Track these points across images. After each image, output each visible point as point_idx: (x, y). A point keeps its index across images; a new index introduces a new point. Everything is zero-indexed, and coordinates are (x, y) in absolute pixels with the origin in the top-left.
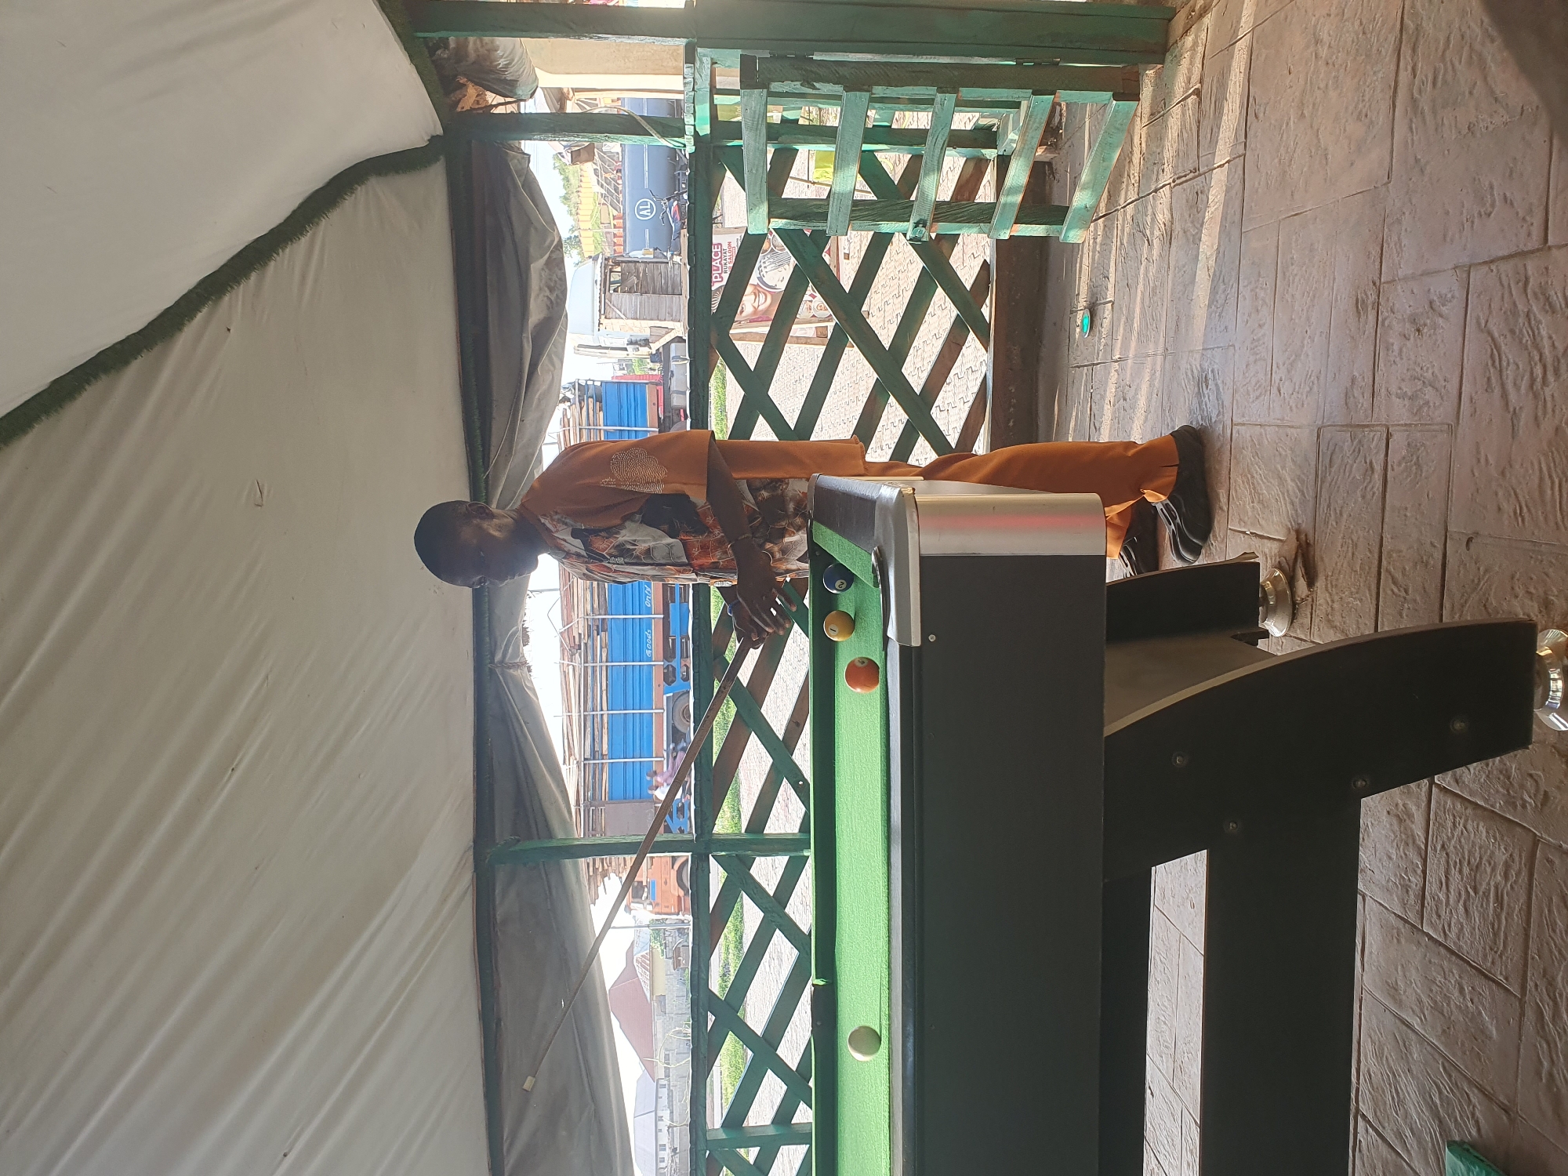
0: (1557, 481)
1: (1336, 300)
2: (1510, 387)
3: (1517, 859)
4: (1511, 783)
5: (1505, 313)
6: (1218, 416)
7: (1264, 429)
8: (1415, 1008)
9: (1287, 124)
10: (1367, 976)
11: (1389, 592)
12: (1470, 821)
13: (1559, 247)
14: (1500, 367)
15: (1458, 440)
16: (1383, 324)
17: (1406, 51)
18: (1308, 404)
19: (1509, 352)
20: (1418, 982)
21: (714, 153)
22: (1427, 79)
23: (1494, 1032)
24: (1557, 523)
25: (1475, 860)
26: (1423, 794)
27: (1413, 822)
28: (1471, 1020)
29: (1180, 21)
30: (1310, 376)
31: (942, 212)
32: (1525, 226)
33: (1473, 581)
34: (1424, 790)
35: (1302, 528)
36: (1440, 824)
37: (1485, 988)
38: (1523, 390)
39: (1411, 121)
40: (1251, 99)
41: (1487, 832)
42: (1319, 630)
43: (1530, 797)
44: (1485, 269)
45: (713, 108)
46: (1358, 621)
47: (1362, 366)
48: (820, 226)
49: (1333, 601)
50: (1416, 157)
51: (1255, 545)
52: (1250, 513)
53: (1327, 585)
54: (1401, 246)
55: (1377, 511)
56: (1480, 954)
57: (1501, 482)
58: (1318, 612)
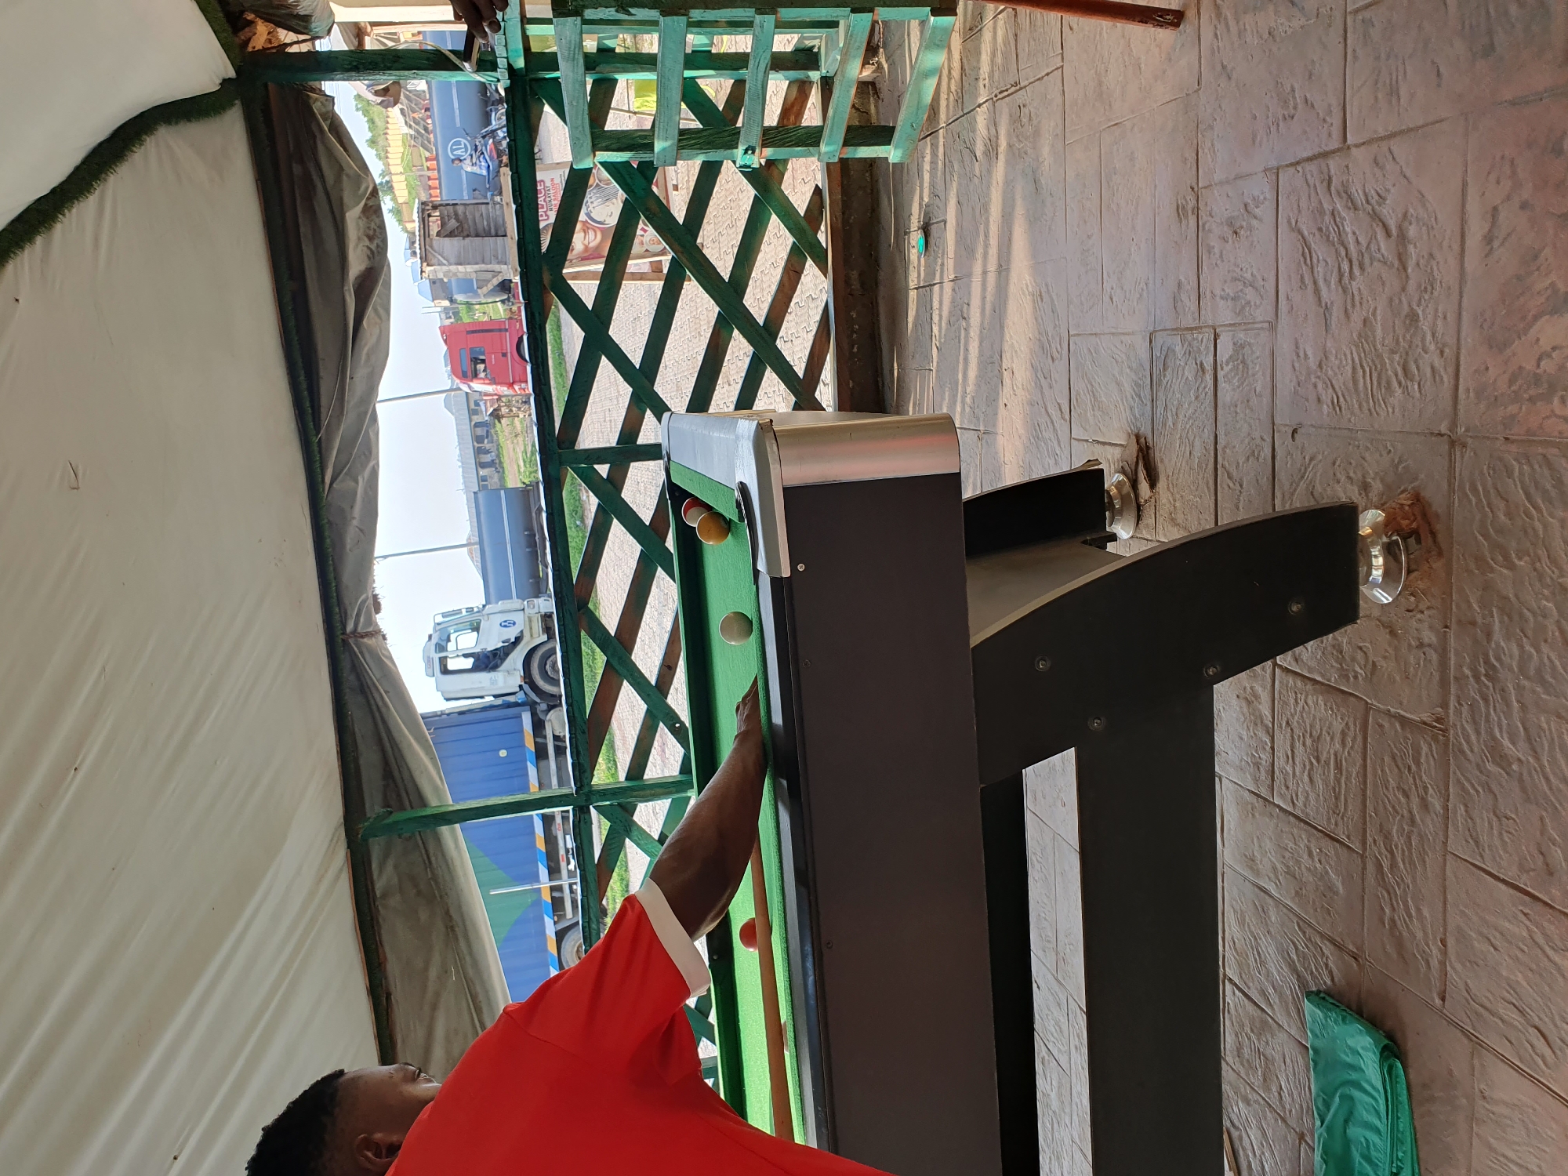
0: (1367, 370)
1: (1159, 207)
2: (1321, 283)
3: (1352, 726)
4: (1343, 656)
5: (1312, 212)
6: (1054, 326)
7: (1099, 338)
8: (1272, 876)
9: (1101, 34)
10: (1227, 853)
11: (1227, 488)
12: (1310, 697)
13: (1357, 146)
14: (1311, 264)
15: (1279, 337)
16: (1204, 225)
18: (1139, 310)
19: (1320, 250)
20: (1272, 851)
21: (531, 87)
23: (1341, 888)
24: (1369, 410)
25: (1317, 732)
26: (1268, 676)
27: (1260, 703)
28: (1320, 880)
30: (1139, 283)
31: (770, 137)
33: (1300, 470)
34: (1268, 671)
35: (1141, 433)
36: (1284, 702)
37: (1329, 847)
38: (1333, 286)
39: (1217, 24)
41: (1325, 705)
42: (1164, 529)
43: (1361, 668)
44: (1292, 170)
45: (526, 39)
46: (1199, 518)
47: (1186, 272)
48: (645, 156)
49: (1175, 500)
50: (1222, 63)
51: (1098, 452)
52: (1092, 419)
53: (1168, 485)
54: (1214, 151)
55: (1210, 410)
56: (1325, 818)
57: (1319, 374)
58: (1161, 511)
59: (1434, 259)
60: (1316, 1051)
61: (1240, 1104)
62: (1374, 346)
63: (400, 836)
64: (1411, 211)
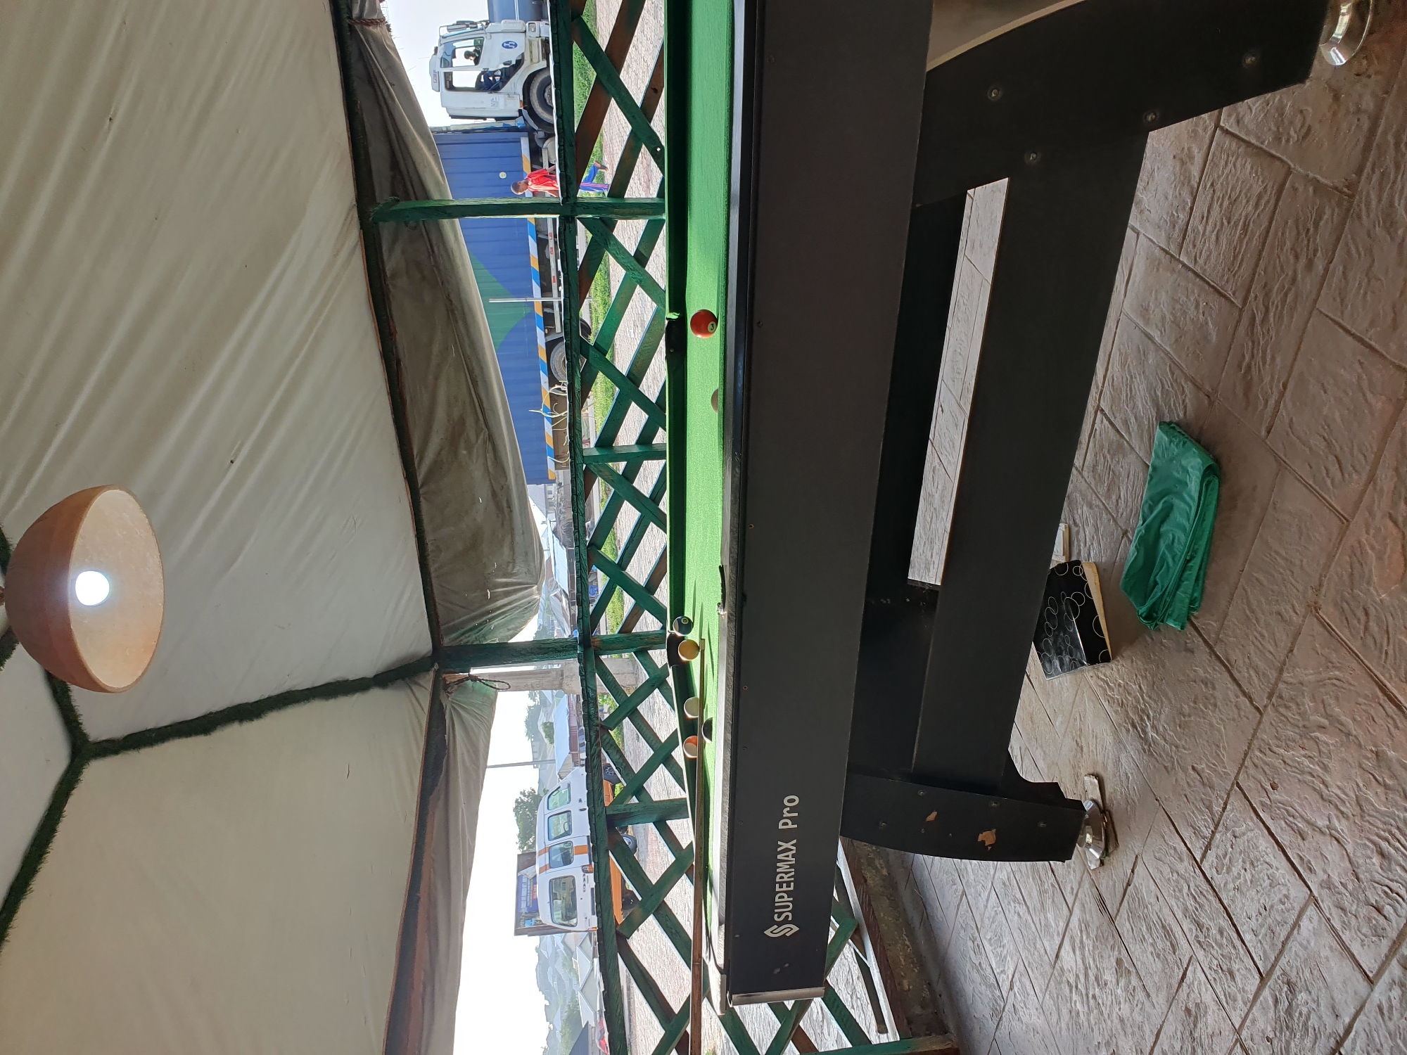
3: (1269, 193)
8: (1160, 325)
10: (1127, 303)
12: (1240, 159)
20: (1165, 303)
23: (1214, 337)
25: (1236, 194)
26: (1207, 136)
27: (1192, 164)
28: (1199, 330)
34: (1207, 127)
36: (1214, 164)
37: (1215, 301)
41: (1252, 168)
43: (1295, 132)
56: (1220, 275)
60: (1155, 469)
61: (1085, 508)
63: (406, 224)
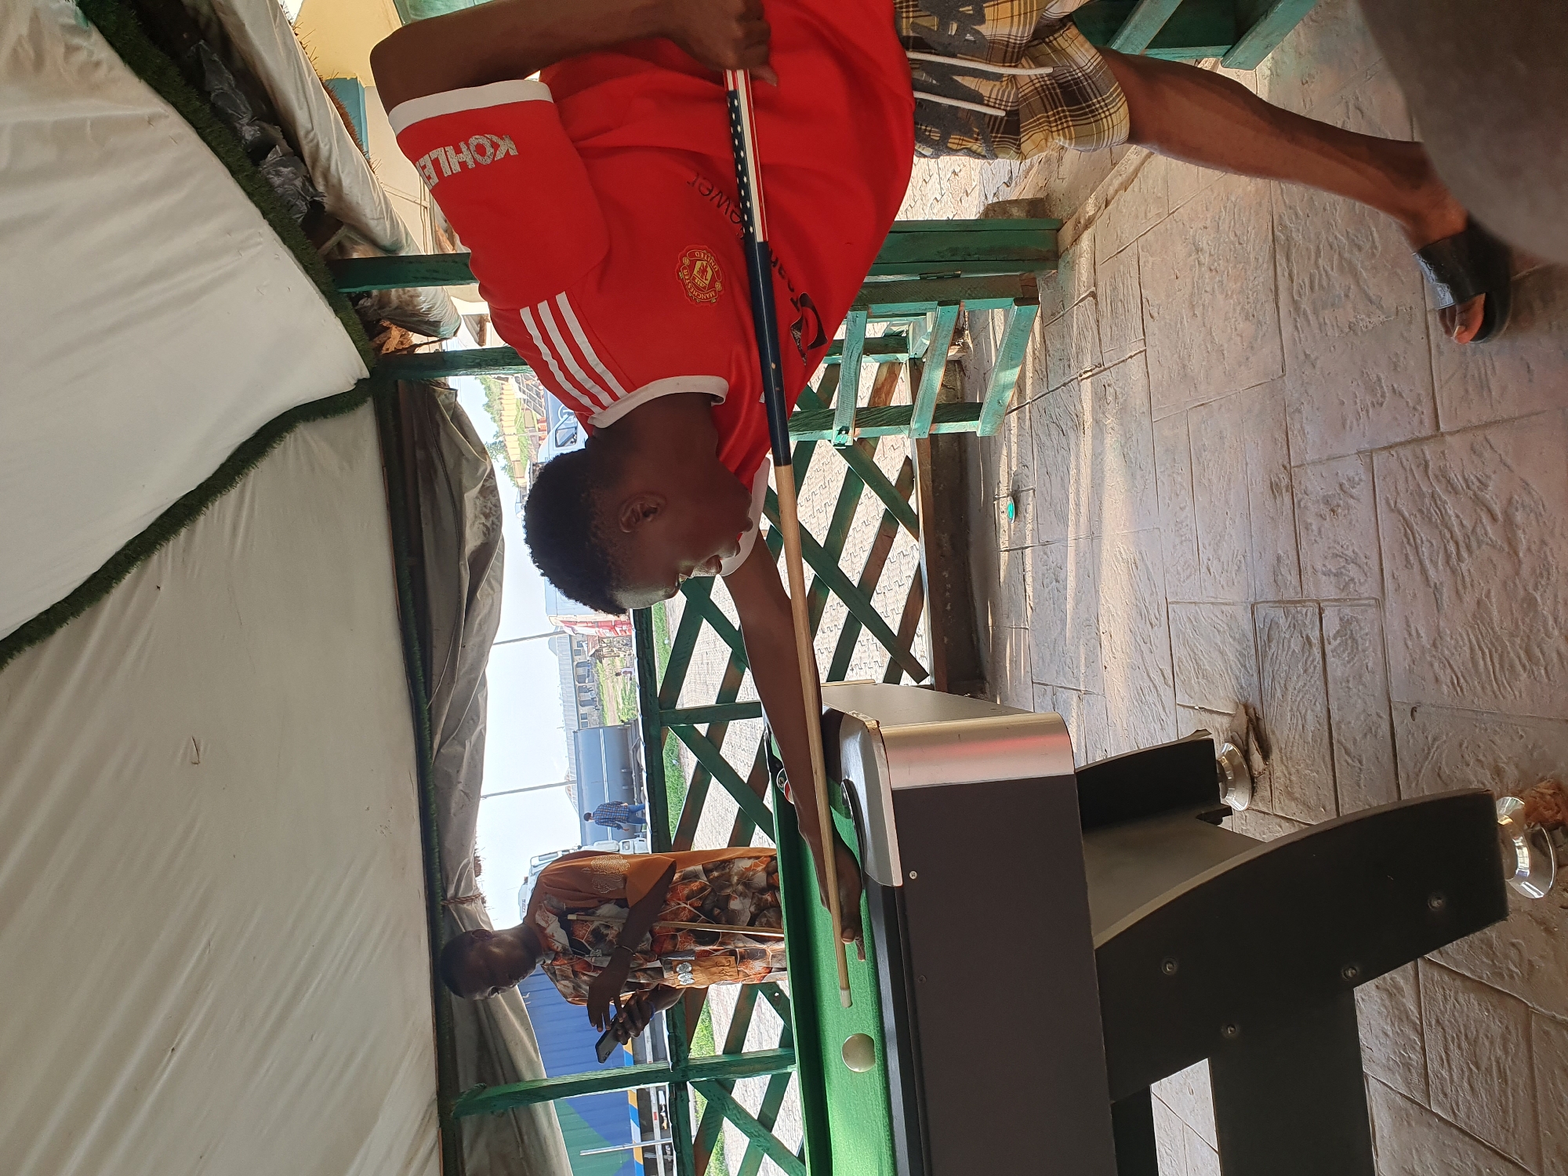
0: (1487, 651)
1: (1252, 484)
2: (1427, 563)
3: (1513, 1031)
4: (1493, 952)
5: (1411, 494)
6: (1152, 594)
7: (1199, 607)
9: (1181, 323)
11: (1345, 764)
12: (1460, 994)
13: (1451, 434)
14: (1415, 544)
15: (1387, 614)
16: (1299, 502)
17: (1281, 259)
18: (1239, 582)
19: (1423, 532)
20: (1435, 1167)
22: (1304, 283)
24: (1494, 692)
25: (1472, 1034)
27: (1403, 997)
29: (1068, 231)
30: (1237, 556)
31: (864, 418)
32: (1417, 414)
33: (1424, 750)
35: (1249, 702)
36: (1431, 998)
37: (1502, 1169)
38: (1441, 567)
39: (1295, 319)
40: (1144, 300)
41: (1480, 1005)
42: (1280, 802)
43: (1516, 967)
44: (1385, 454)
46: (1318, 794)
47: (1285, 546)
49: (1290, 774)
50: (1305, 353)
51: (1206, 721)
52: (1196, 687)
53: (1282, 758)
54: (1304, 433)
55: (1320, 684)
56: (1493, 1133)
57: (1434, 653)
58: (1276, 784)
59: (1546, 545)
62: (1492, 629)
63: (492, 1113)
64: (1516, 497)
